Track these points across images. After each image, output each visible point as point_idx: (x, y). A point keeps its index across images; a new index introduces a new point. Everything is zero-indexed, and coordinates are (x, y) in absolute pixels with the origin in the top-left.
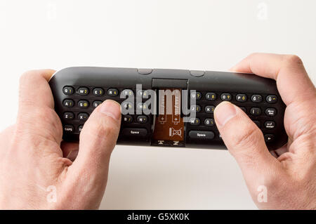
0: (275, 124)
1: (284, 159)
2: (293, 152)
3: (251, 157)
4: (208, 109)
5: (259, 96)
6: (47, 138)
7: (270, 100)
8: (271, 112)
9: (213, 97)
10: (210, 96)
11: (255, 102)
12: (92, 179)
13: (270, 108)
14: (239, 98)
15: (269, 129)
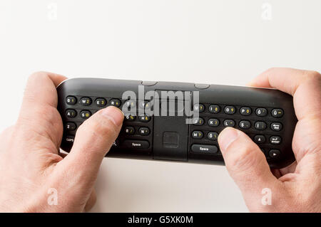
0: (281, 139)
1: (288, 180)
2: (298, 173)
3: (250, 180)
4: (211, 122)
5: (264, 110)
6: (41, 134)
7: (275, 113)
8: (276, 127)
9: (216, 109)
10: (214, 109)
11: (260, 116)
12: (79, 175)
13: (276, 122)
14: (243, 111)
15: (274, 144)
